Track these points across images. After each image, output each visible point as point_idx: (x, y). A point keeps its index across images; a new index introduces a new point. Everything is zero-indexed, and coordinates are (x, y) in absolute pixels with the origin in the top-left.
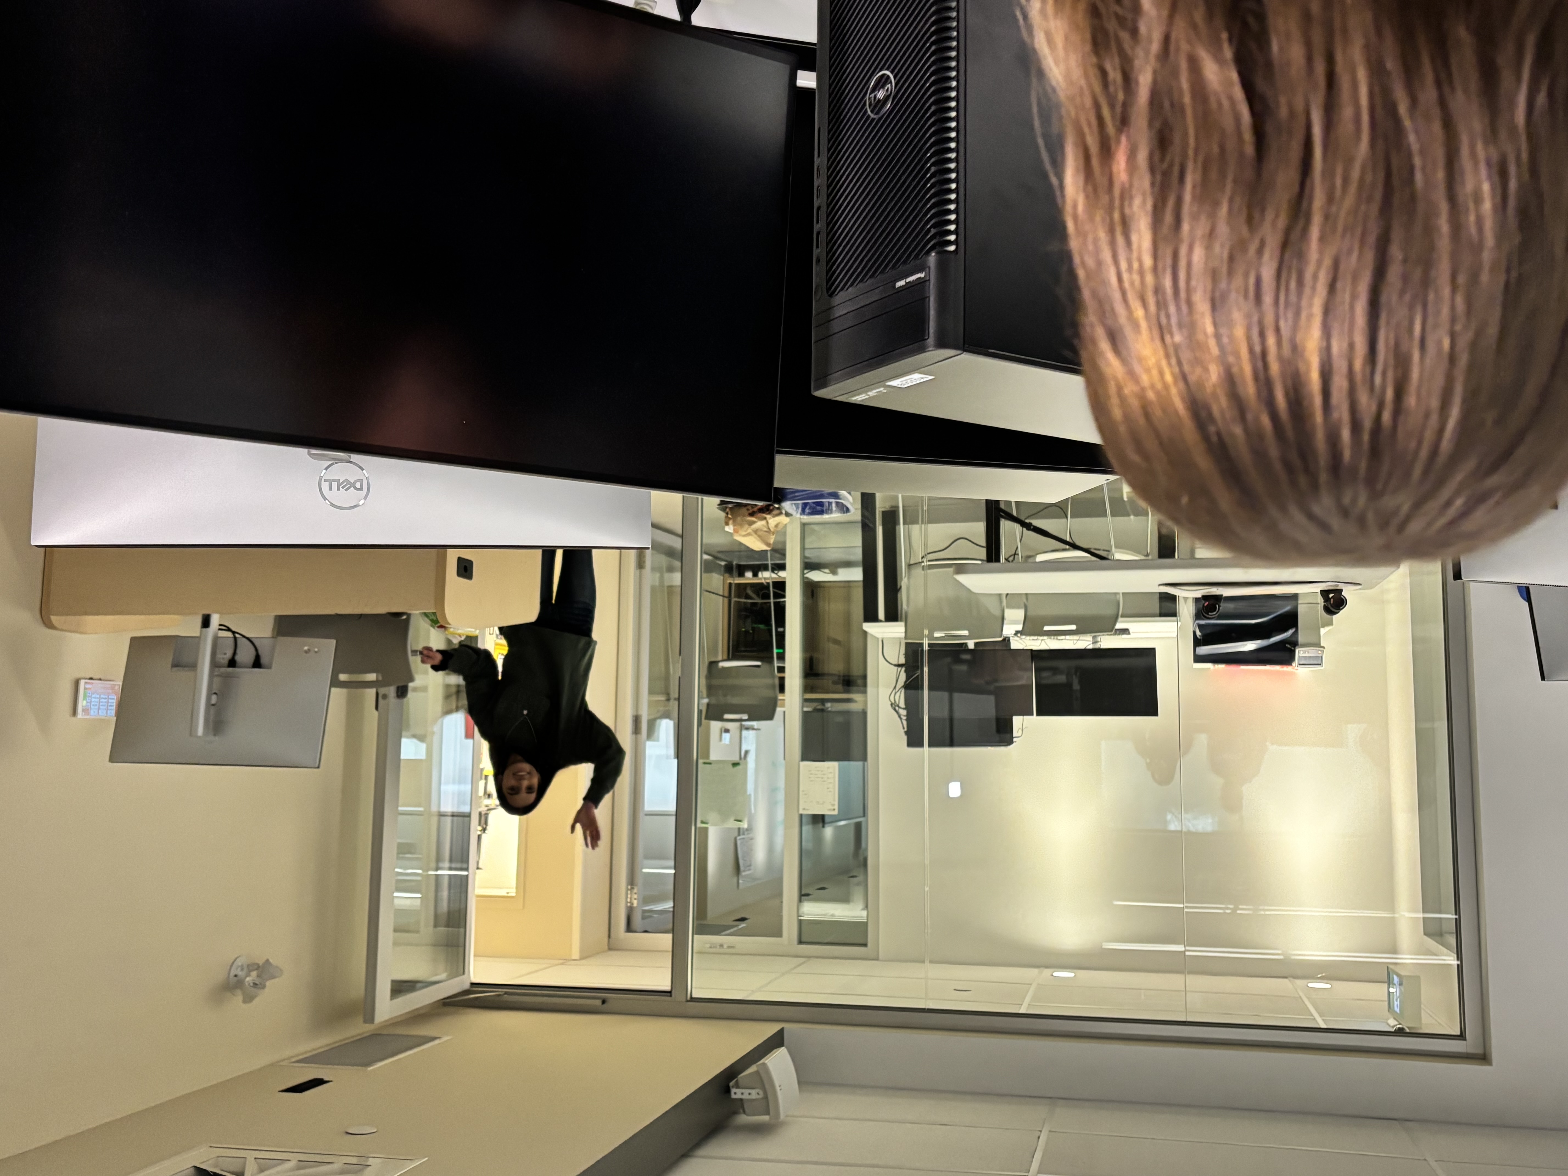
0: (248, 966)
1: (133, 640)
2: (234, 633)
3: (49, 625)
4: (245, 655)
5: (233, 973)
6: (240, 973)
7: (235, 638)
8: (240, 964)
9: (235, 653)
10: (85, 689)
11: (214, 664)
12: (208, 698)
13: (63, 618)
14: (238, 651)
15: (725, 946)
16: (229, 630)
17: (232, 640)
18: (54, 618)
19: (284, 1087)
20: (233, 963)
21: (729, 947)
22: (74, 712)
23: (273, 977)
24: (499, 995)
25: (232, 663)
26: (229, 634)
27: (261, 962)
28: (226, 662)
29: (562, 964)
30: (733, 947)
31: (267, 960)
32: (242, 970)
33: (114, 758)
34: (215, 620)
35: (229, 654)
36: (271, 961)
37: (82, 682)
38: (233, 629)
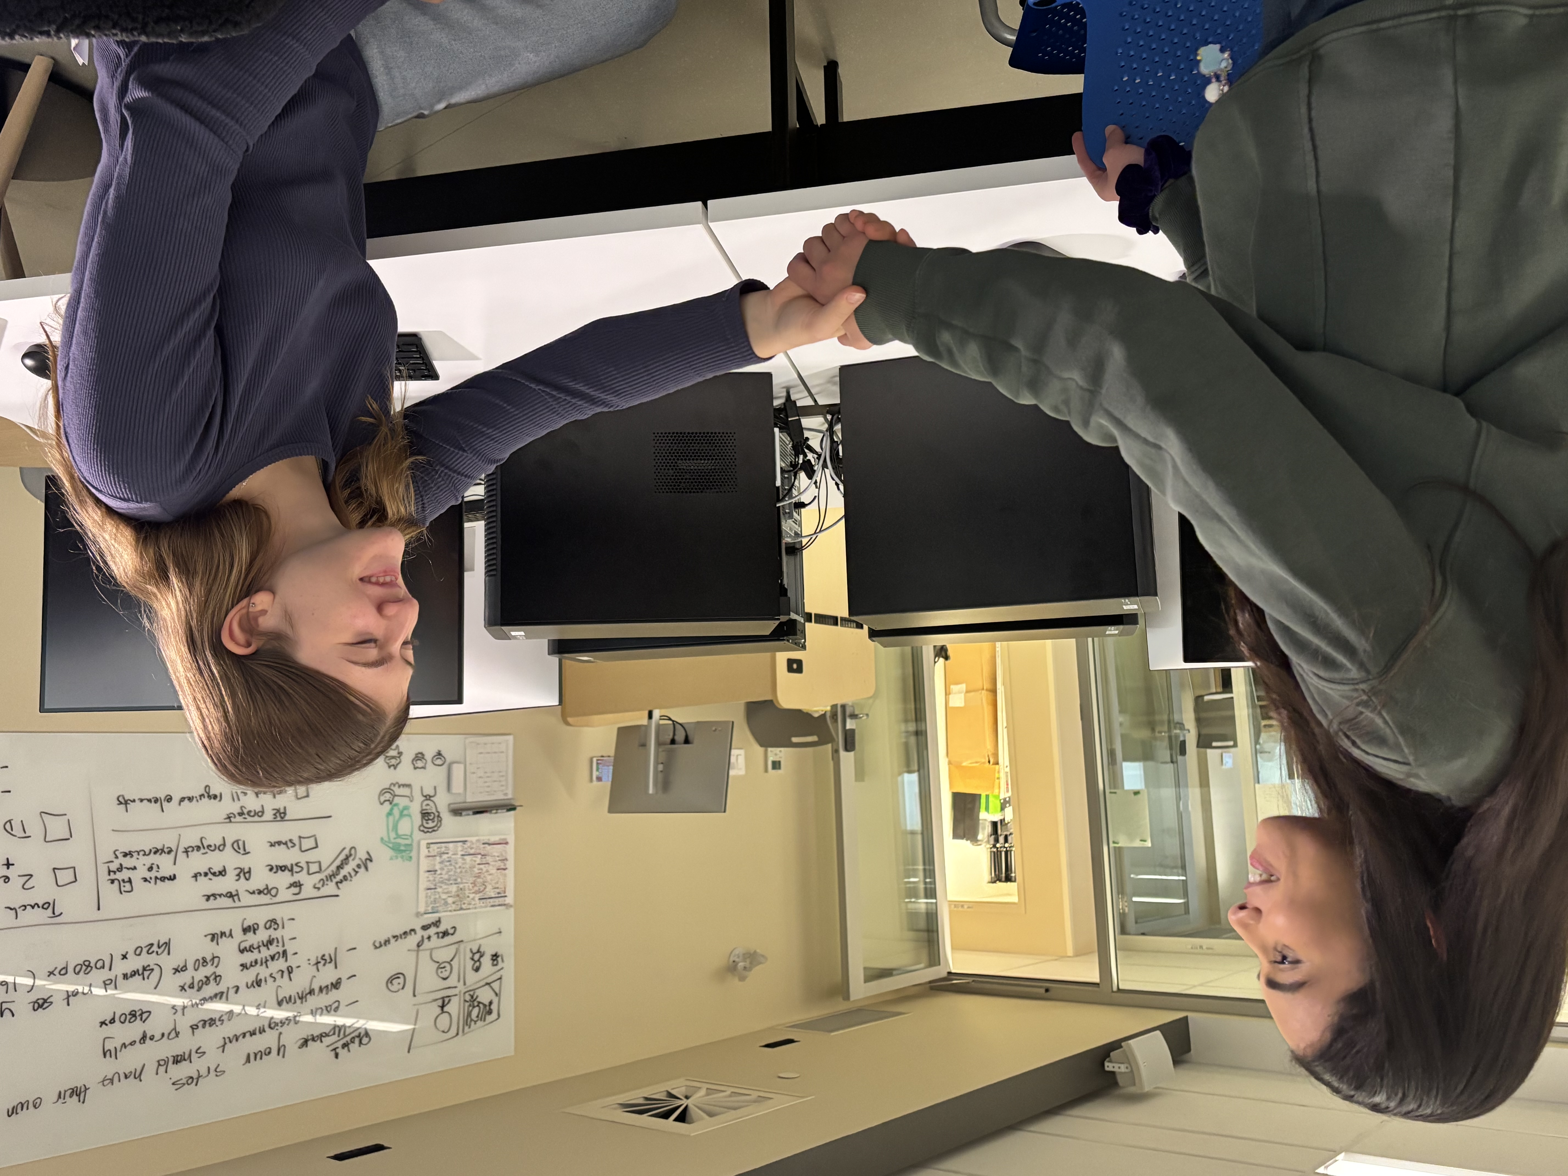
0: (744, 954)
1: (620, 729)
2: (673, 721)
3: (568, 724)
4: (680, 737)
5: (732, 959)
6: (737, 960)
7: (674, 724)
8: (737, 953)
9: (674, 734)
10: (598, 764)
11: (659, 744)
12: (656, 768)
13: (576, 719)
14: (676, 733)
15: (1204, 947)
16: (670, 719)
17: (672, 726)
18: (570, 720)
19: (764, 1044)
20: (731, 953)
21: (1208, 948)
22: (591, 780)
23: (761, 963)
24: (968, 983)
25: (673, 742)
26: (670, 722)
27: (752, 952)
28: (669, 741)
29: (1056, 960)
30: (1212, 949)
31: (755, 952)
32: (738, 957)
33: (611, 811)
34: (656, 714)
35: (671, 737)
36: (758, 951)
37: (595, 760)
38: (673, 719)
